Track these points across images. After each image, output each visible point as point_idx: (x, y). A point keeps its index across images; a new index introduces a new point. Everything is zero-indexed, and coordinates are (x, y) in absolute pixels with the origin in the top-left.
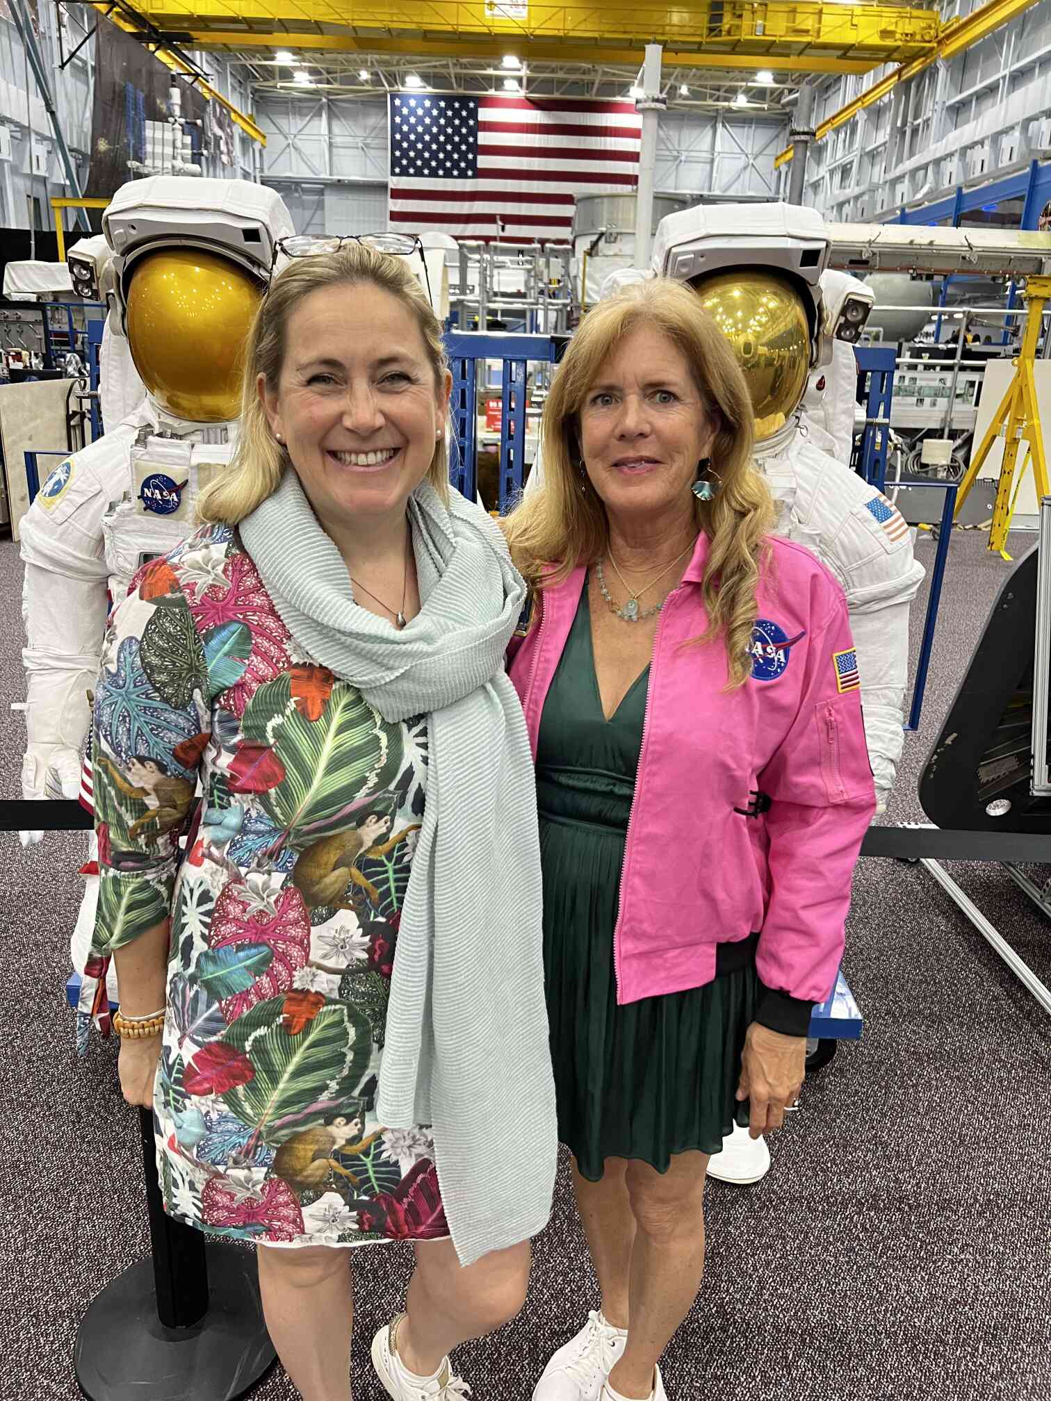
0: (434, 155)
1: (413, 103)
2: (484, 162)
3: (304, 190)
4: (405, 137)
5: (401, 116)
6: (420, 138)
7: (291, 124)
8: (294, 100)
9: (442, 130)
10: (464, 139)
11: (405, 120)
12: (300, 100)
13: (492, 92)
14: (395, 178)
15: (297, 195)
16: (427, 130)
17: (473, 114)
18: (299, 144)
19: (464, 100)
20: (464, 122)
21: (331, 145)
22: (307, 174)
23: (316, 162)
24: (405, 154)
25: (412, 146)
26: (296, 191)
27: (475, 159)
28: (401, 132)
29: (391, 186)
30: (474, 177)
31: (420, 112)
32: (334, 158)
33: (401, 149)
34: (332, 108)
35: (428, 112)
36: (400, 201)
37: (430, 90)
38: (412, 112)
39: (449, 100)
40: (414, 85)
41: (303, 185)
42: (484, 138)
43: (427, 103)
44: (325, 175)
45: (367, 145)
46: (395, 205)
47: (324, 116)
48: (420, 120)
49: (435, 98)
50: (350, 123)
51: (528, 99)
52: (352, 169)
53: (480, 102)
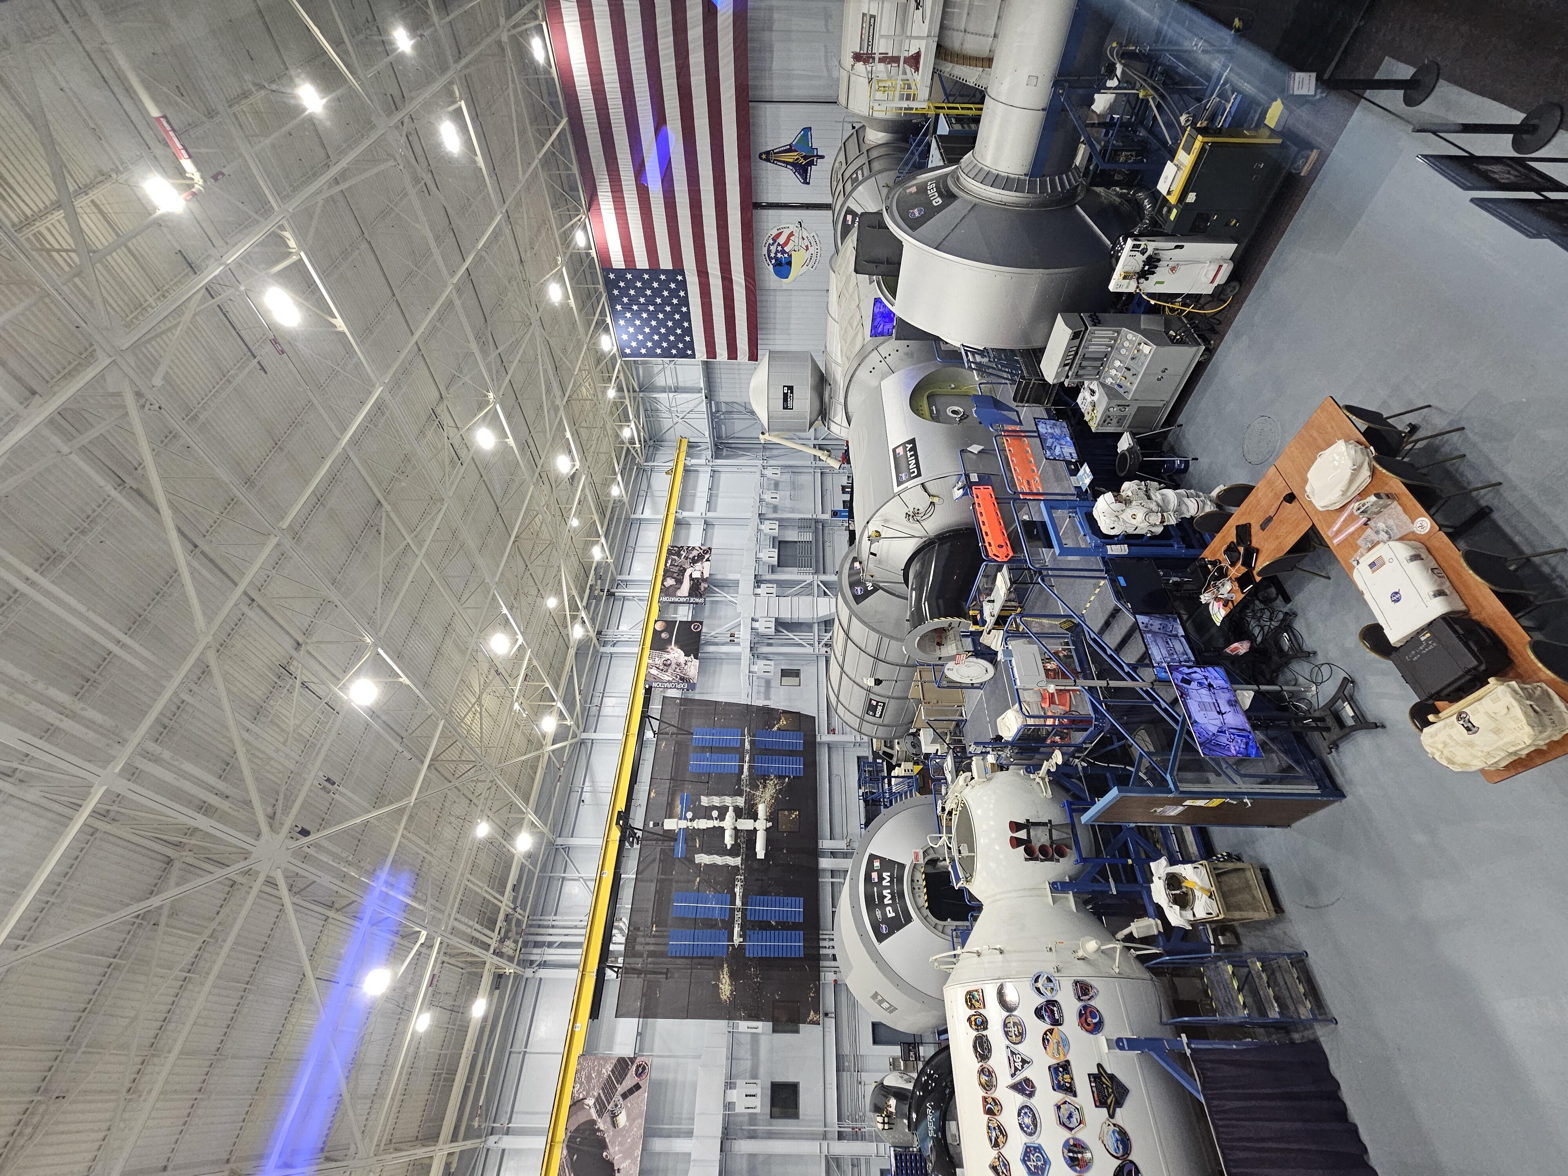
1: (625, 337)
2: (666, 262)
4: (657, 344)
5: (639, 348)
6: (655, 330)
7: (666, 419)
8: (647, 425)
10: (647, 284)
11: (642, 344)
13: (593, 253)
14: (698, 354)
15: (723, 417)
16: (646, 322)
17: (620, 274)
19: (610, 285)
20: (630, 284)
21: (677, 390)
22: (703, 407)
24: (673, 345)
25: (664, 337)
26: (719, 417)
27: (665, 272)
28: (654, 348)
29: (704, 358)
30: (683, 274)
31: (631, 330)
33: (669, 349)
35: (629, 322)
36: (718, 350)
37: (609, 322)
38: (633, 337)
39: (613, 300)
40: (607, 344)
42: (642, 262)
43: (622, 322)
44: (703, 396)
46: (722, 355)
47: (655, 396)
48: (640, 330)
49: (616, 315)
51: (589, 210)
53: (607, 267)
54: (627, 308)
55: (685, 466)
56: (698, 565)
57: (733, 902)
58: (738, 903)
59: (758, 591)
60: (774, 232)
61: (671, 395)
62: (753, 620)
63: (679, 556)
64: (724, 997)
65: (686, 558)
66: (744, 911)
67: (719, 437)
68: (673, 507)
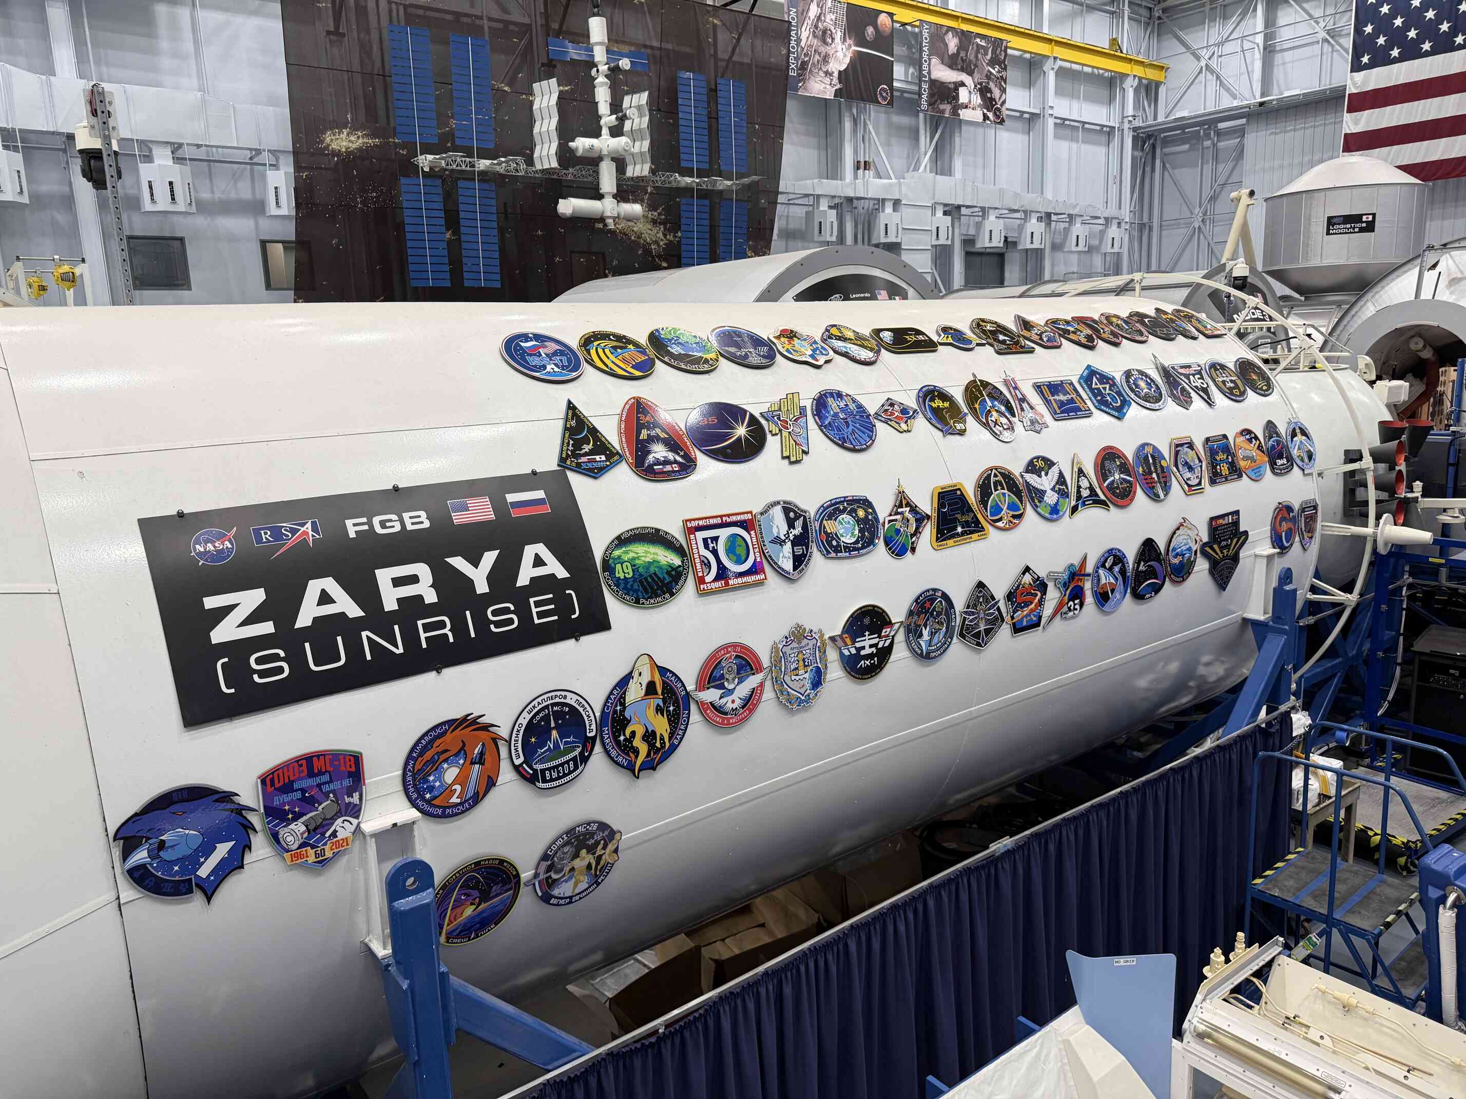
3: (1219, 133)
7: (1208, 37)
14: (1359, 76)
15: (1207, 143)
18: (1215, 62)
21: (1269, 51)
23: (1240, 82)
24: (1384, 25)
26: (1208, 136)
29: (1351, 89)
33: (1376, 19)
36: (1366, 113)
41: (1221, 125)
44: (1255, 98)
46: (1356, 122)
47: (1259, 11)
55: (1124, 76)
56: (977, 99)
57: (484, 154)
58: (483, 164)
59: (939, 213)
61: (1260, 39)
62: (897, 203)
63: (992, 63)
64: (328, 137)
65: (989, 76)
66: (468, 176)
67: (1166, 142)
68: (1060, 52)
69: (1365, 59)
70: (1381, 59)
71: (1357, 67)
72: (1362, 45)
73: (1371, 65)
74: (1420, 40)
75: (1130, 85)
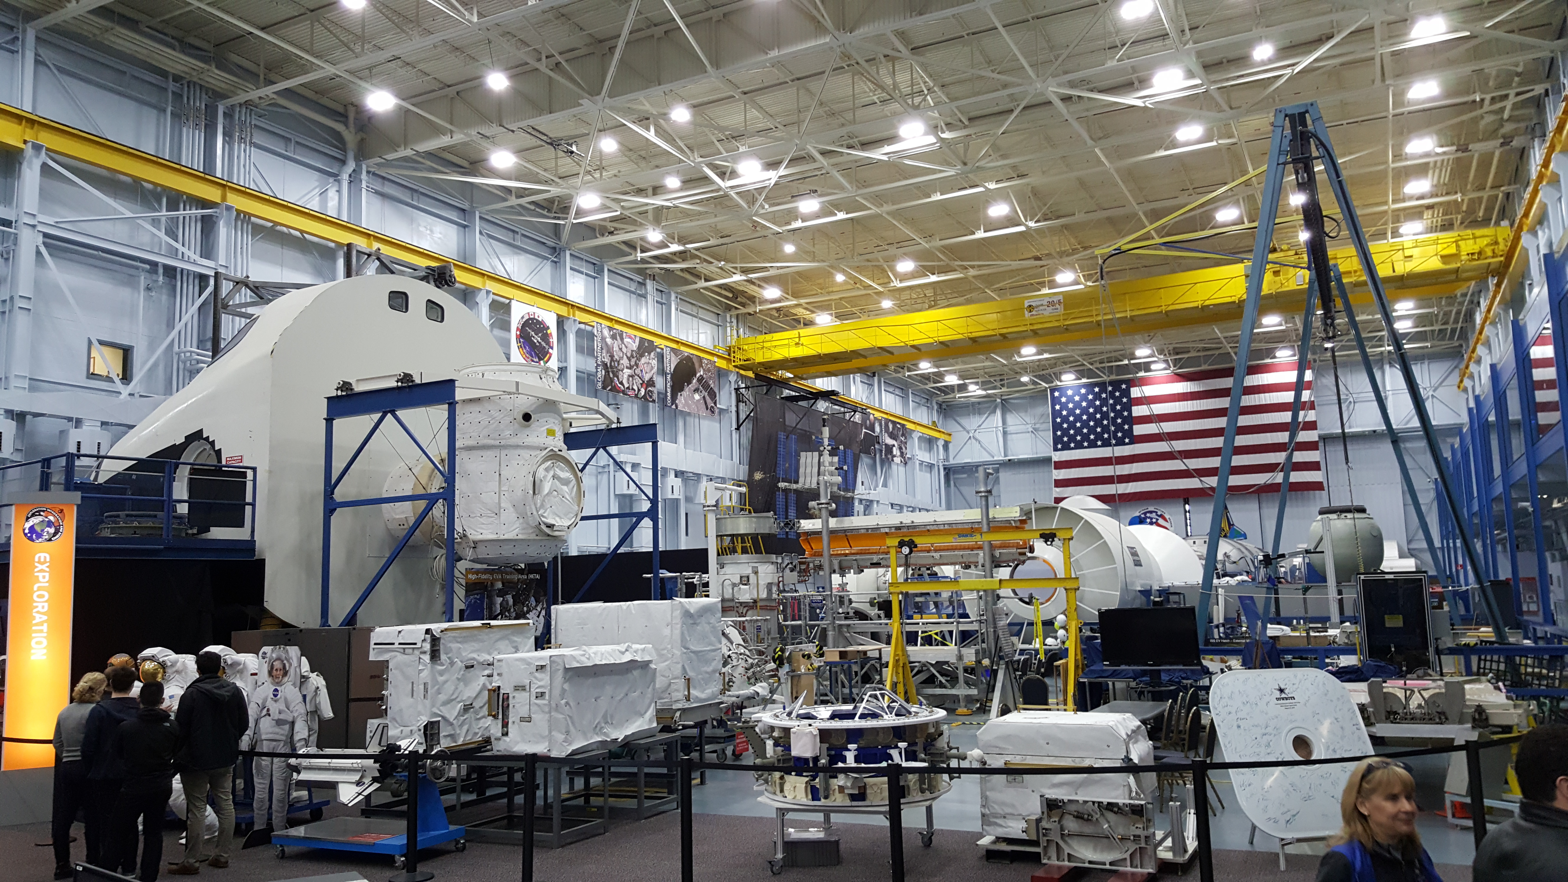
0: (1092, 430)
1: (1070, 392)
2: (1139, 430)
4: (1065, 419)
5: (1060, 403)
6: (1078, 418)
7: (972, 422)
8: (973, 404)
9: (1098, 409)
10: (1119, 414)
11: (1064, 406)
12: (979, 403)
13: (1142, 374)
14: (1058, 454)
16: (1085, 411)
17: (1126, 393)
18: (977, 435)
19: (1116, 384)
20: (1118, 401)
21: (1005, 433)
22: (987, 458)
23: (993, 449)
24: (1065, 432)
25: (1072, 425)
27: (1131, 429)
28: (1061, 416)
29: (1054, 459)
30: (1130, 443)
31: (1077, 398)
32: (1009, 443)
33: (1062, 429)
34: (1006, 406)
35: (1084, 398)
36: (1063, 471)
37: (1084, 380)
38: (1070, 399)
39: (1102, 386)
40: (1068, 379)
42: (1138, 411)
43: (1083, 391)
44: (1000, 457)
45: (1036, 429)
46: (1059, 474)
47: (999, 413)
48: (1077, 405)
49: (1090, 387)
50: (1022, 414)
51: (1176, 374)
52: (1023, 448)
53: (1131, 383)
54: (1097, 396)
55: (937, 439)
56: (898, 453)
60: (1167, 517)
61: (999, 427)
64: (758, 475)
67: (955, 472)
68: (919, 428)
69: (1059, 446)
70: (1066, 447)
71: (1056, 449)
72: (1057, 440)
73: (1062, 449)
74: (1082, 441)
75: (941, 443)
